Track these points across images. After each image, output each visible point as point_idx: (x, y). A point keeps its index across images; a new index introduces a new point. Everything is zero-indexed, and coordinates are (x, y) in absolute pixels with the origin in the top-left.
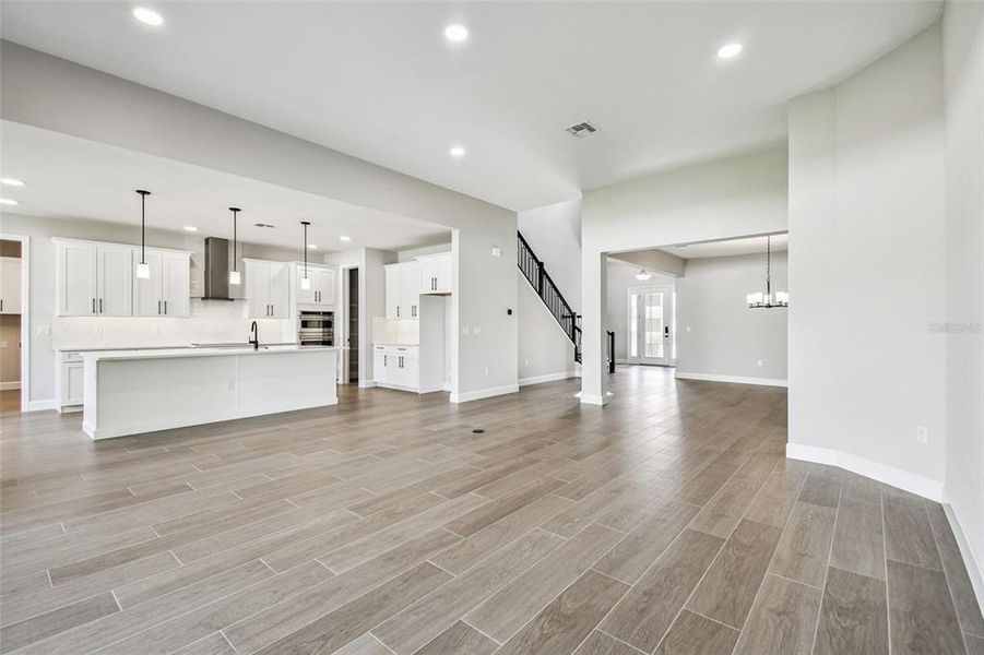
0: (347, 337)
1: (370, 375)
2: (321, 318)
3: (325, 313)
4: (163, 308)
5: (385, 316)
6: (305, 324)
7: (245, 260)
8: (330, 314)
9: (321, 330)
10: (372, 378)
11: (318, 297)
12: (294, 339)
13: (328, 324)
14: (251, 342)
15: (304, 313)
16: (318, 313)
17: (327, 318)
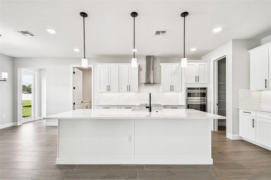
0: (216, 102)
1: (236, 130)
2: (199, 91)
3: (201, 89)
4: (129, 89)
5: (249, 88)
6: (189, 95)
7: (161, 64)
8: (205, 89)
9: (199, 98)
10: (238, 134)
11: (197, 79)
12: (183, 103)
13: (204, 95)
14: (147, 107)
15: (189, 89)
16: (198, 89)
17: (203, 91)
